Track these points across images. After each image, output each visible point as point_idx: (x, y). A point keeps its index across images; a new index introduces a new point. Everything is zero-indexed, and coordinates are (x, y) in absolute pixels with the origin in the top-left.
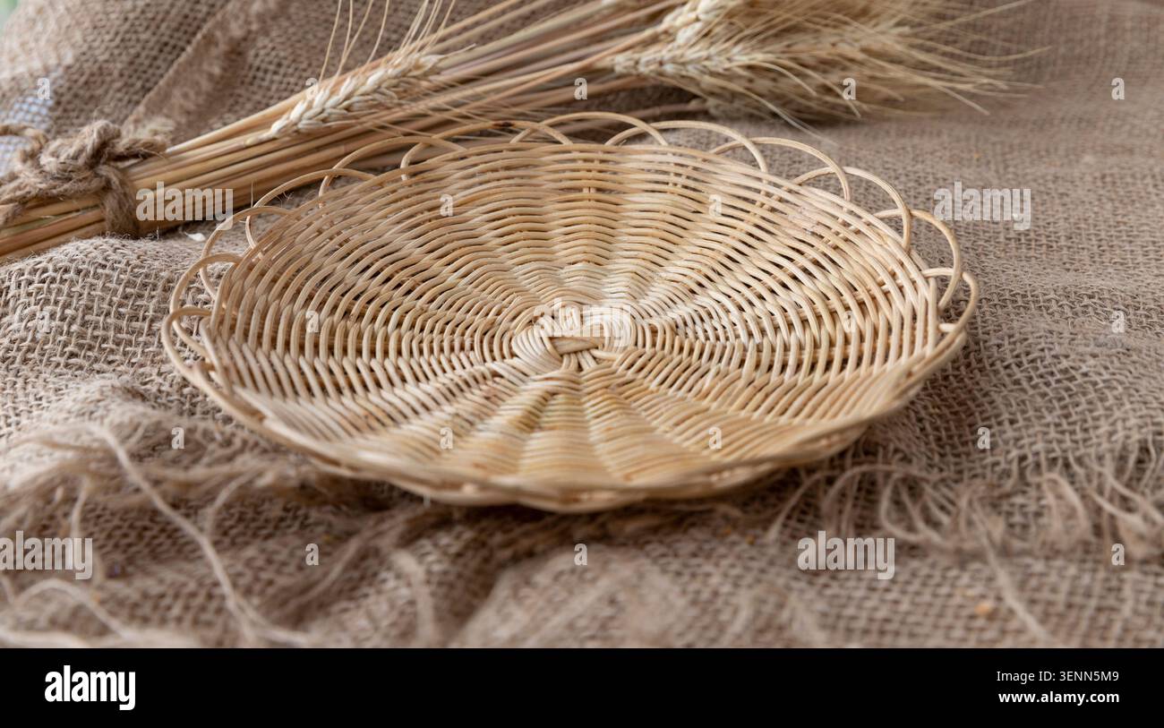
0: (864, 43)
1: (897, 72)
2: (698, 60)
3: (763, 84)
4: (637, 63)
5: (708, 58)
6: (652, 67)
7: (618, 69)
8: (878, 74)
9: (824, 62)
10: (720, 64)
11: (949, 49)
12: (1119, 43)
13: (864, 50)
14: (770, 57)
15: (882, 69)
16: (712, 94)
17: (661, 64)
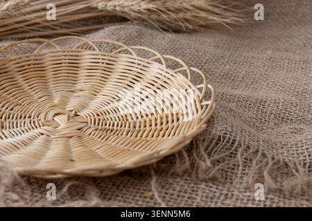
0: (192, 3)
1: (203, 14)
2: (128, 6)
3: (154, 17)
4: (106, 6)
5: (132, 5)
6: (112, 8)
7: (99, 8)
8: (197, 15)
9: (177, 9)
10: (136, 8)
11: (225, 7)
12: (300, 9)
13: (192, 6)
14: (155, 6)
15: (199, 13)
16: (135, 19)
17: (115, 6)
